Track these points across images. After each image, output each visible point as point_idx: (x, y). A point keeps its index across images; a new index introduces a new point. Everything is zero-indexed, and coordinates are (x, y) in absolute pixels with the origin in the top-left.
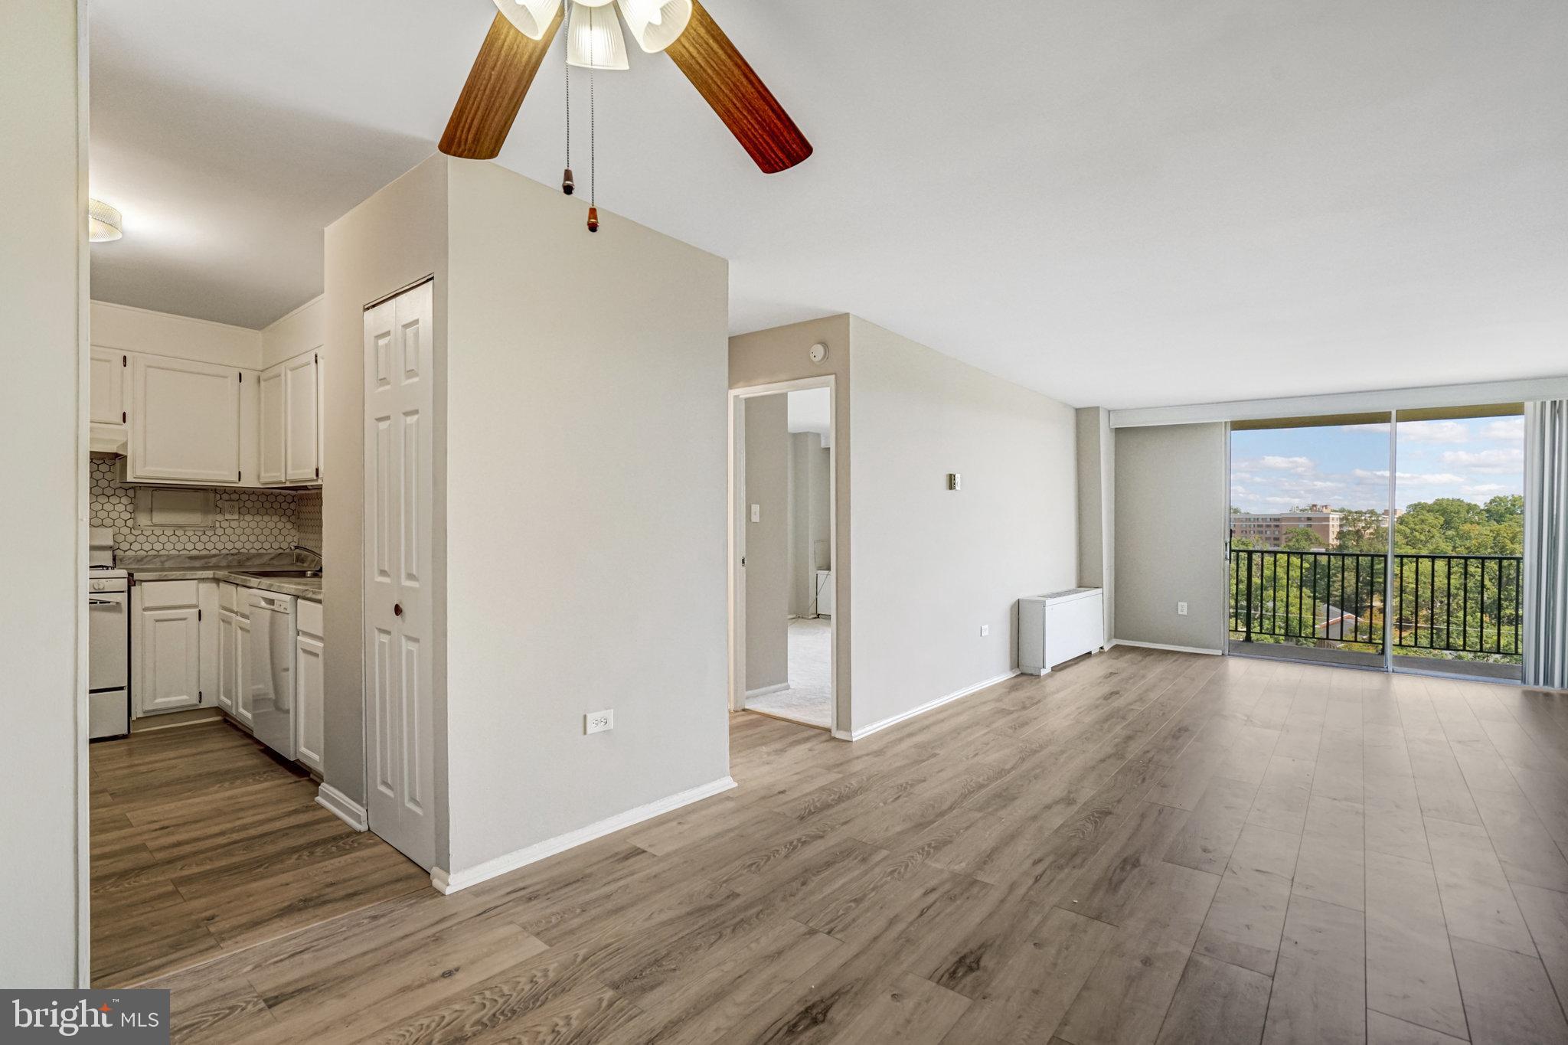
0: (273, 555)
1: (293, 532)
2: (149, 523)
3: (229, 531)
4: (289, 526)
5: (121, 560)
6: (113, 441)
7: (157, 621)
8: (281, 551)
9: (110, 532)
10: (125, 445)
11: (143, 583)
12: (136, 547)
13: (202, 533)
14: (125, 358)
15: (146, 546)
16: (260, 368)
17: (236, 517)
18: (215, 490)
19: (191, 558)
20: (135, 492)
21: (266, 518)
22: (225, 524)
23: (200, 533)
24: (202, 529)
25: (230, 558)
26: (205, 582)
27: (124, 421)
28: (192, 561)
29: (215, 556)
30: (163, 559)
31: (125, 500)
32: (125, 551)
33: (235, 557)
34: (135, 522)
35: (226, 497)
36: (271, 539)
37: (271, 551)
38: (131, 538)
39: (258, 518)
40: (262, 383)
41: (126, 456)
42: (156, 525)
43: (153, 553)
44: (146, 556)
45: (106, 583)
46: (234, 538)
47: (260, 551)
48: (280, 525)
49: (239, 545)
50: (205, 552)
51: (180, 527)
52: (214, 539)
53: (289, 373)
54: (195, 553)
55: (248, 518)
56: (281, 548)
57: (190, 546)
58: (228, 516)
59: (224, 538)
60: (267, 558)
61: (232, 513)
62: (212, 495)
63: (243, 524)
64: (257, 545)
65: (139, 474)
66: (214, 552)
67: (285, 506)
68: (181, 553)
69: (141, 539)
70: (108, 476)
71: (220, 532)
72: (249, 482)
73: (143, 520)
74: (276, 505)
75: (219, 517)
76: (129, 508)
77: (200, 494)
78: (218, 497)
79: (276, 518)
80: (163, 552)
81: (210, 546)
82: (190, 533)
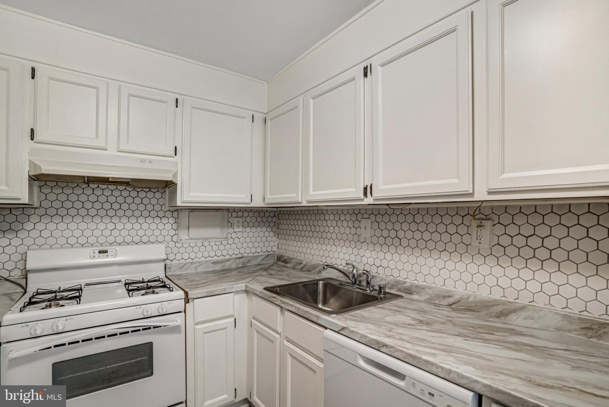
0: (263, 257)
1: (274, 239)
2: (187, 237)
3: (237, 240)
4: (272, 234)
5: (169, 268)
6: (168, 171)
7: (205, 333)
8: (267, 253)
9: (162, 246)
10: (175, 175)
11: (195, 300)
12: (179, 257)
13: (220, 243)
14: (177, 99)
15: (186, 256)
16: (265, 111)
17: (241, 229)
18: (228, 209)
19: (214, 263)
20: (178, 214)
21: (259, 229)
22: (234, 235)
23: (219, 243)
24: (219, 240)
25: (238, 261)
26: (239, 294)
27: (176, 155)
28: (215, 265)
29: (228, 260)
30: (197, 265)
31: (172, 221)
32: (172, 261)
33: (241, 260)
34: (178, 237)
35: (234, 214)
36: (261, 244)
37: (261, 254)
38: (175, 250)
39: (254, 229)
40: (268, 121)
41: (176, 184)
42: (191, 239)
43: (189, 261)
44: (186, 264)
45: (168, 306)
46: (239, 245)
47: (255, 254)
48: (267, 234)
49: (242, 251)
50: (222, 258)
51: (206, 239)
52: (228, 247)
53: (312, 101)
54: (216, 258)
55: (248, 230)
56: (267, 251)
57: (212, 254)
58: (236, 230)
59: (234, 246)
60: (260, 259)
61: (238, 227)
62: (226, 213)
63: (245, 234)
64: (253, 250)
65: (185, 199)
66: (228, 257)
67: (270, 219)
68: (207, 259)
69: (182, 250)
70: (161, 201)
71: (231, 241)
72: (258, 203)
73: (183, 235)
74: (264, 219)
75: (231, 230)
76: (175, 226)
77: (219, 213)
78: (230, 214)
79: (264, 229)
80: (196, 260)
81: (225, 252)
82: (212, 244)
